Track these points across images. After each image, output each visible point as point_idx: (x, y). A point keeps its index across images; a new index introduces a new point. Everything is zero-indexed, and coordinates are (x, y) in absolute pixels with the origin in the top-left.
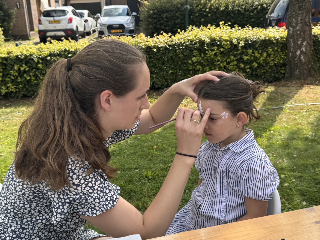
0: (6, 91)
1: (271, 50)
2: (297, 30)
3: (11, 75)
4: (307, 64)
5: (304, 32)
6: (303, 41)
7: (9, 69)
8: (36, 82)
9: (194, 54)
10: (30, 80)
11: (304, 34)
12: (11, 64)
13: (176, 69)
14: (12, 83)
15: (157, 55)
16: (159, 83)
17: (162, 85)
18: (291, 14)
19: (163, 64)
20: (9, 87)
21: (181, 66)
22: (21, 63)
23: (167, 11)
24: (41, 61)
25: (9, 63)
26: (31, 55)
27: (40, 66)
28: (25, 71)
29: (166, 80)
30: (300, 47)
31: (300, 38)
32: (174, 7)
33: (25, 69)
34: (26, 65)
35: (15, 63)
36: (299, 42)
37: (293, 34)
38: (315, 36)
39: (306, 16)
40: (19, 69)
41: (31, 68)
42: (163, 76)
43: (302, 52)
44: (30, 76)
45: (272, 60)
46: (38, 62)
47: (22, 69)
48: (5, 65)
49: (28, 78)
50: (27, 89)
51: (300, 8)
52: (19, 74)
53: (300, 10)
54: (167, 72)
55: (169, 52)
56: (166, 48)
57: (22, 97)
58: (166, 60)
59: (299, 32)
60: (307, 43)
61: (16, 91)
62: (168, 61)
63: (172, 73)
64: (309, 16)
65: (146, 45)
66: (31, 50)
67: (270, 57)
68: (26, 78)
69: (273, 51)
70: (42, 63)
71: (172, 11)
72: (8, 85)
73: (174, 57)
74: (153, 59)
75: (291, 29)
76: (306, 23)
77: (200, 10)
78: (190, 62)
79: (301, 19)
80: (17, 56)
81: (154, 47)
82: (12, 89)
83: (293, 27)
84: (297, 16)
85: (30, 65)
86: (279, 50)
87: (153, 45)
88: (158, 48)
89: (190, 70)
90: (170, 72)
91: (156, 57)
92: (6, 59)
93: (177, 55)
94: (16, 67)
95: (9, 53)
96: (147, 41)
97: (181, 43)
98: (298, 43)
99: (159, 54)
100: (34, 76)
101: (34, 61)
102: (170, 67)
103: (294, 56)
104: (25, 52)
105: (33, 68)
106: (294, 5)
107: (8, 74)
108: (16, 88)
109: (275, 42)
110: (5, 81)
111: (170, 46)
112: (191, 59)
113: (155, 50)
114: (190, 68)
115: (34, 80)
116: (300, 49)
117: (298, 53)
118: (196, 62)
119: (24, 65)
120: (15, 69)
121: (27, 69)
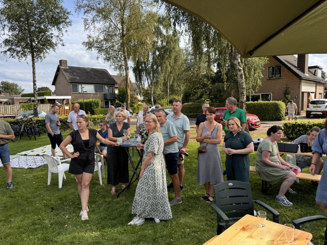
7: (295, 128)
22: (300, 127)
24: (309, 127)
26: (305, 124)
28: (301, 130)
34: (302, 128)
35: (297, 126)
40: (299, 129)
41: (304, 129)
44: (303, 132)
46: (308, 127)
47: (300, 129)
48: (293, 127)
49: (302, 133)
52: (299, 131)
66: (305, 122)
68: (301, 133)
70: (309, 128)
80: (299, 124)
92: (294, 125)
94: (298, 128)
95: (296, 123)
100: (304, 132)
101: (306, 127)
104: (302, 123)
107: (294, 131)
108: (296, 136)
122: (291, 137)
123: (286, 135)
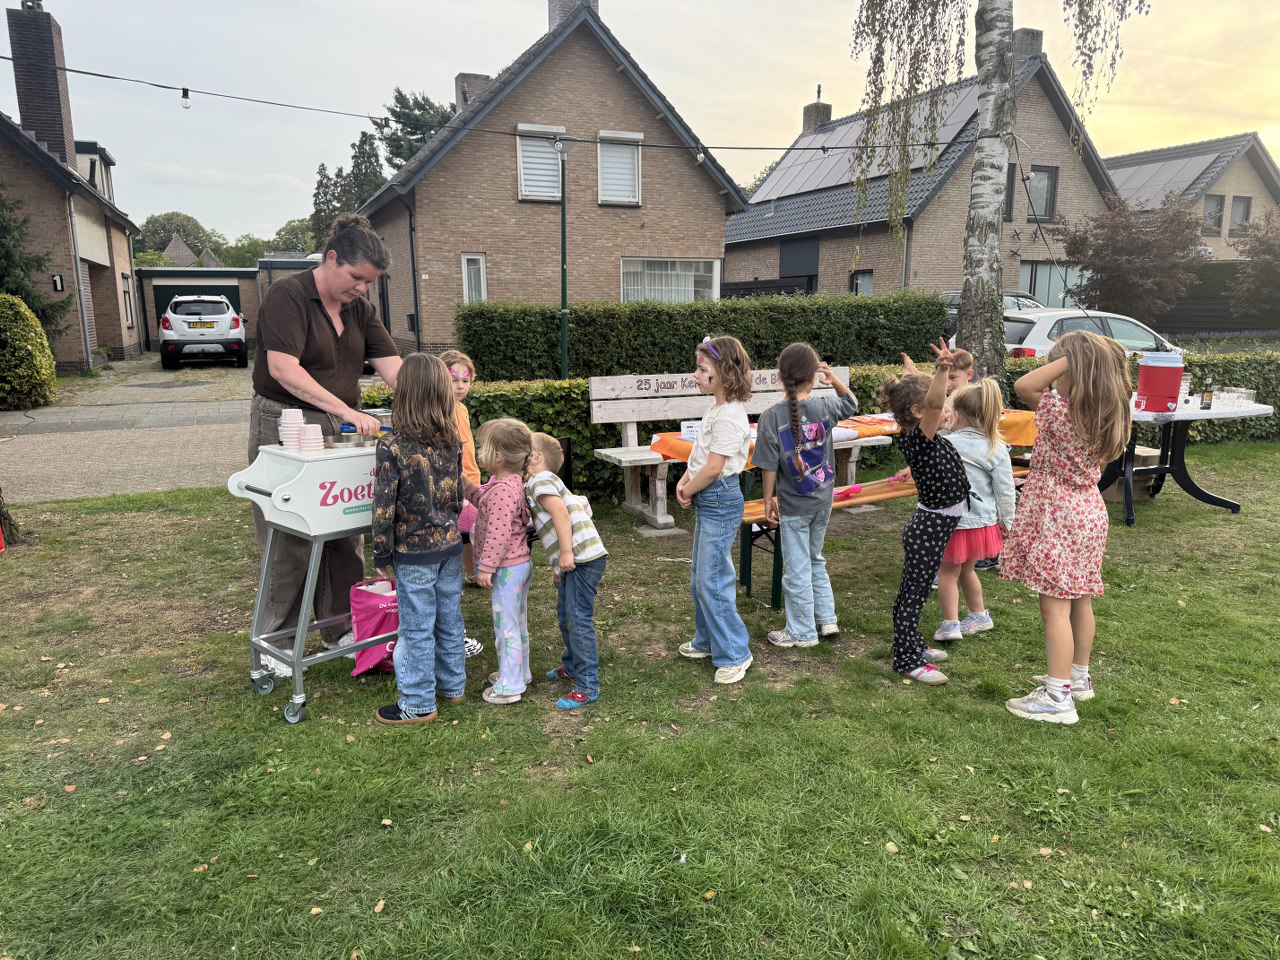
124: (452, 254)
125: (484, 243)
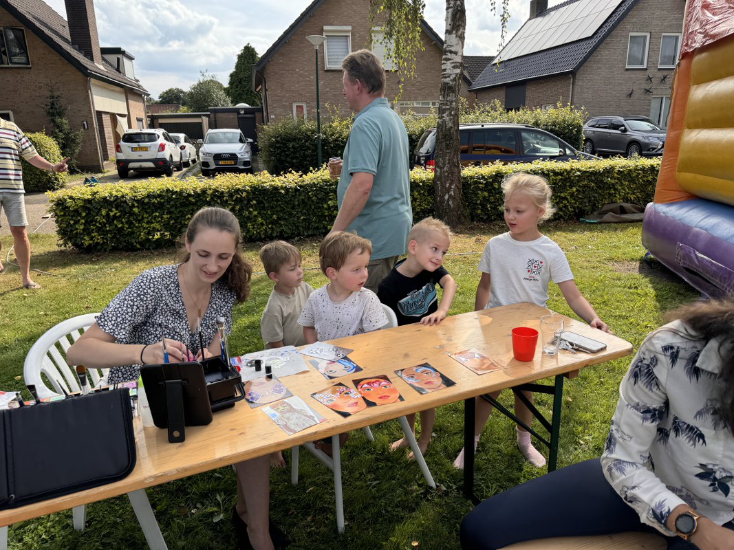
0: (91, 242)
1: (417, 194)
2: (444, 172)
3: (96, 221)
4: (456, 209)
5: (452, 173)
6: (451, 184)
7: (94, 214)
8: (130, 230)
9: (331, 197)
10: (122, 228)
11: (452, 176)
12: (96, 208)
13: (309, 215)
14: (97, 232)
15: (285, 198)
16: (289, 231)
17: (292, 234)
18: (438, 152)
19: (293, 208)
20: (94, 237)
21: (315, 210)
22: (110, 207)
23: (294, 140)
24: (136, 205)
25: (94, 207)
26: (123, 197)
27: (136, 210)
28: (115, 217)
29: (297, 228)
30: (448, 190)
31: (448, 180)
32: (302, 135)
33: (116, 214)
34: (117, 209)
35: (101, 206)
36: (447, 185)
37: (440, 176)
38: (465, 178)
39: (454, 155)
40: (108, 215)
41: (124, 213)
42: (293, 223)
43: (450, 196)
44: (122, 223)
45: (419, 205)
46: (133, 206)
47: (112, 214)
48: (88, 209)
49: (120, 226)
50: (118, 239)
51: (447, 146)
52: (108, 221)
53: (447, 149)
54: (298, 218)
55: (300, 195)
56: (296, 190)
57: (110, 250)
58: (297, 203)
59: (446, 174)
60: (456, 186)
61: (104, 242)
62: (299, 205)
63: (304, 219)
64: (457, 156)
65: (271, 186)
66: (122, 190)
67: (416, 202)
68: (116, 226)
69: (419, 194)
70: (138, 207)
71: (300, 140)
72: (93, 235)
73: (306, 200)
74: (280, 203)
75: (438, 170)
76: (454, 163)
77: (336, 140)
78: (325, 206)
79: (449, 159)
80: (105, 198)
81: (282, 188)
82: (98, 239)
83: (441, 168)
84: (444, 155)
85: (122, 209)
86: (426, 194)
87: (280, 185)
88: (287, 189)
89: (326, 216)
90: (302, 218)
91: (284, 199)
92: (89, 201)
93: (309, 198)
94: (104, 212)
95: (94, 194)
96: (273, 181)
97: (314, 183)
98: (445, 186)
99: (287, 197)
100: (127, 223)
101: (127, 204)
102: (301, 212)
103: (442, 201)
104: (114, 193)
105: (126, 213)
106: (441, 143)
107: (92, 221)
108: (103, 238)
109: (421, 184)
110: (88, 229)
111: (300, 186)
112: (326, 203)
113: (283, 191)
114: (326, 214)
115: (127, 228)
116: (448, 193)
117: (446, 197)
118: (332, 207)
119: (113, 209)
120: (102, 214)
121: (118, 214)
122: (87, 243)
123: (70, 239)
124: (287, 103)
125: (305, 96)
